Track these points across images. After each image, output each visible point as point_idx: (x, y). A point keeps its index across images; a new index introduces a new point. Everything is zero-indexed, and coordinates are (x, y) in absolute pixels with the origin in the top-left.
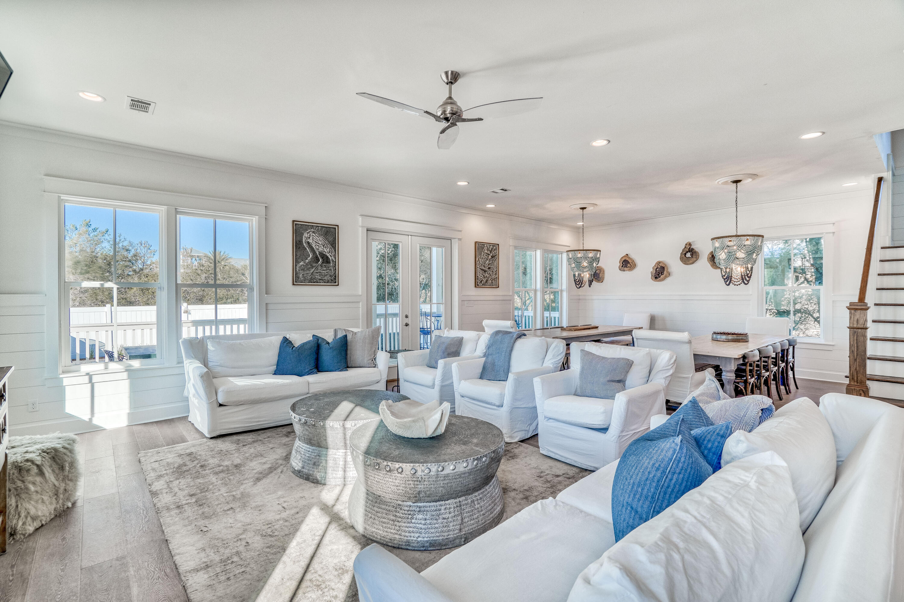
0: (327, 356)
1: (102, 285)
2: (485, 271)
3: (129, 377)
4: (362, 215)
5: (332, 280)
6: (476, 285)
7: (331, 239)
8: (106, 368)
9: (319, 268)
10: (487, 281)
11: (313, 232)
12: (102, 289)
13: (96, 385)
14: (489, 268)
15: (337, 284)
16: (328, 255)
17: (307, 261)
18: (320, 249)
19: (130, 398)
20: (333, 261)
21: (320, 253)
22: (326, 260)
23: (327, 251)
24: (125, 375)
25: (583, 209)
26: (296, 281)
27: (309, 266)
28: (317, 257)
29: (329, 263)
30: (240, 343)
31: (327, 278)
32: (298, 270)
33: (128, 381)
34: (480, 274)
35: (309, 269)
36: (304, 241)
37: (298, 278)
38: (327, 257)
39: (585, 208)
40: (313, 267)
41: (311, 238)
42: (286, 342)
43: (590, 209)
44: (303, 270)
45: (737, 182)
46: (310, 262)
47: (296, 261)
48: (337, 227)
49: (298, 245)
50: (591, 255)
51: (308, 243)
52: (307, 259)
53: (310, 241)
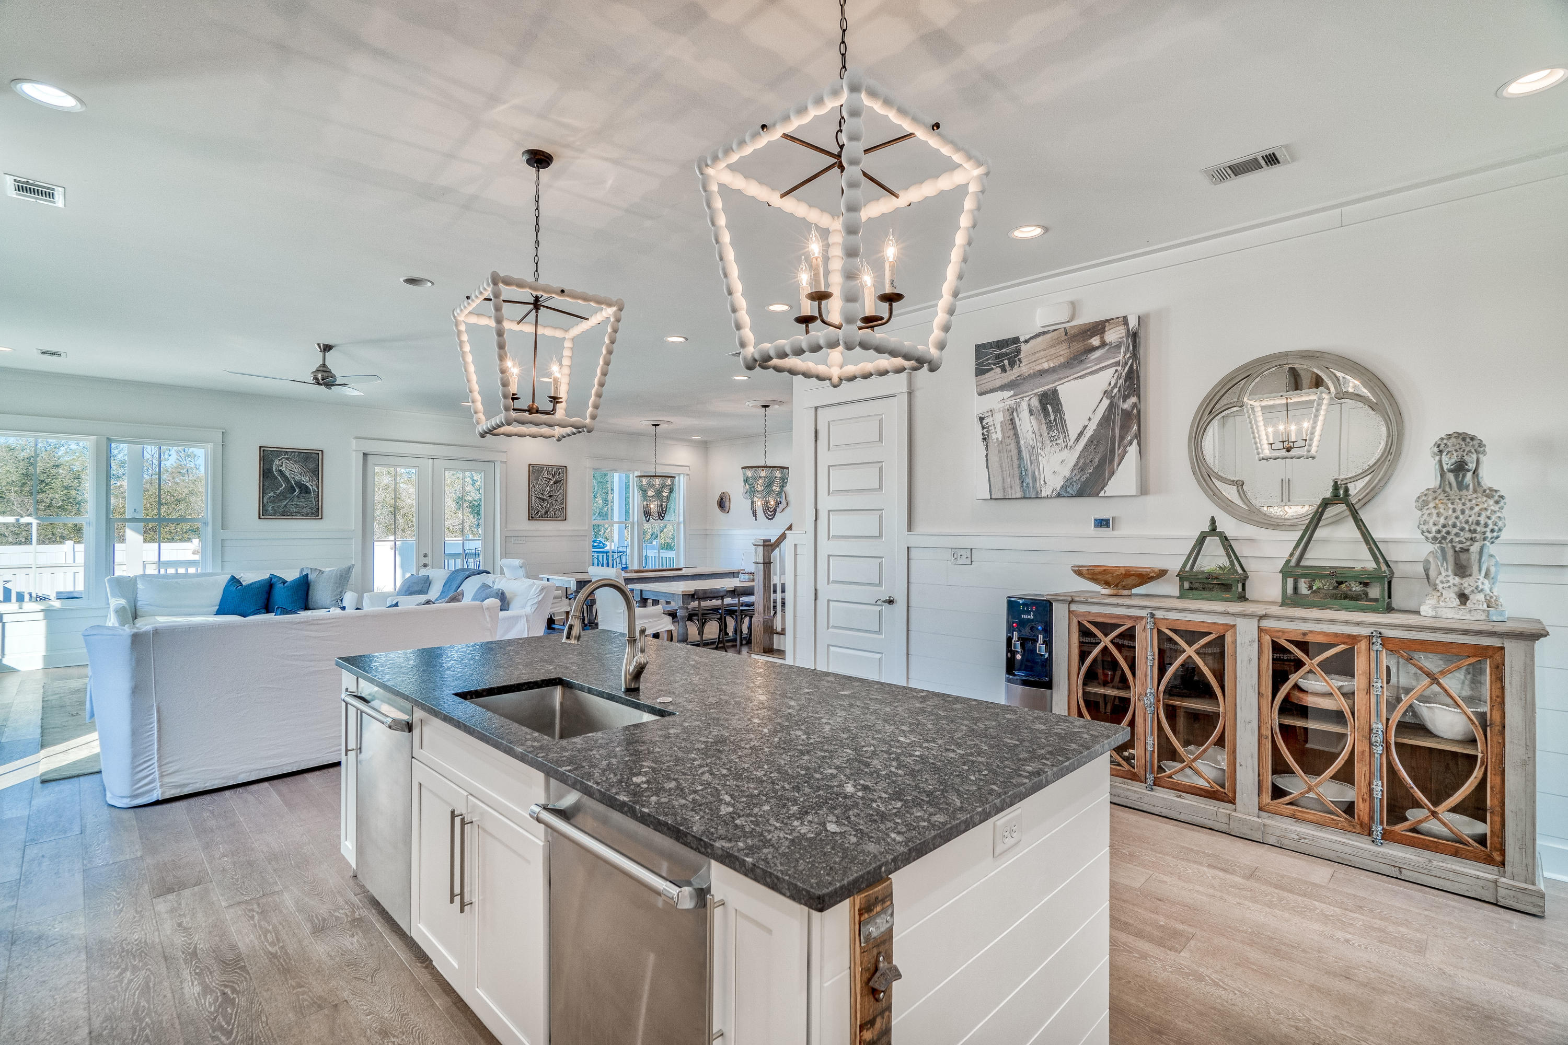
0: (279, 595)
1: (18, 520)
2: (544, 500)
3: (46, 618)
4: (356, 438)
5: (312, 513)
6: (531, 518)
7: (312, 466)
8: (20, 608)
9: (296, 499)
10: (546, 512)
11: (287, 459)
12: (18, 524)
13: (7, 625)
14: (550, 496)
15: (320, 517)
16: (308, 484)
17: (278, 491)
18: (297, 478)
19: (47, 637)
20: (314, 491)
21: (296, 483)
22: (305, 490)
23: (305, 480)
24: (41, 615)
25: (656, 425)
26: (264, 513)
27: (282, 498)
28: (292, 487)
29: (310, 493)
30: (177, 582)
31: (307, 510)
32: (265, 502)
33: (44, 622)
34: (536, 504)
35: (281, 501)
36: (274, 469)
37: (267, 511)
38: (307, 487)
39: (658, 425)
40: (286, 498)
41: (284, 466)
42: (234, 581)
43: (663, 427)
44: (273, 502)
45: (766, 406)
46: (281, 493)
47: (263, 491)
48: (320, 453)
49: (266, 474)
50: (657, 481)
51: (280, 471)
52: (278, 489)
53: (283, 469)
